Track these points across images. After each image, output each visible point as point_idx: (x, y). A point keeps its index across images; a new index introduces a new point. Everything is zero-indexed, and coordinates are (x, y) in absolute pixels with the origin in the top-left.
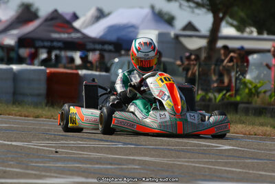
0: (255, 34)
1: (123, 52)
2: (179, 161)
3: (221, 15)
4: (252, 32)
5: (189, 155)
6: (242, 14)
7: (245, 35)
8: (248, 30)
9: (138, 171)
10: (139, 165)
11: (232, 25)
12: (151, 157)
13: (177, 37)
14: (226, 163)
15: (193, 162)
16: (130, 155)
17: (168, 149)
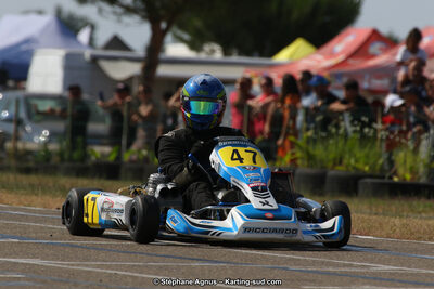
0: (218, 55)
1: (11, 83)
2: (87, 266)
3: (163, 25)
4: (213, 51)
5: (103, 255)
6: (198, 23)
7: (203, 56)
8: (207, 47)
9: (22, 282)
10: (23, 272)
11: (182, 40)
12: (43, 259)
13: (95, 59)
14: (161, 267)
15: (109, 267)
16: (10, 255)
17: (72, 245)
